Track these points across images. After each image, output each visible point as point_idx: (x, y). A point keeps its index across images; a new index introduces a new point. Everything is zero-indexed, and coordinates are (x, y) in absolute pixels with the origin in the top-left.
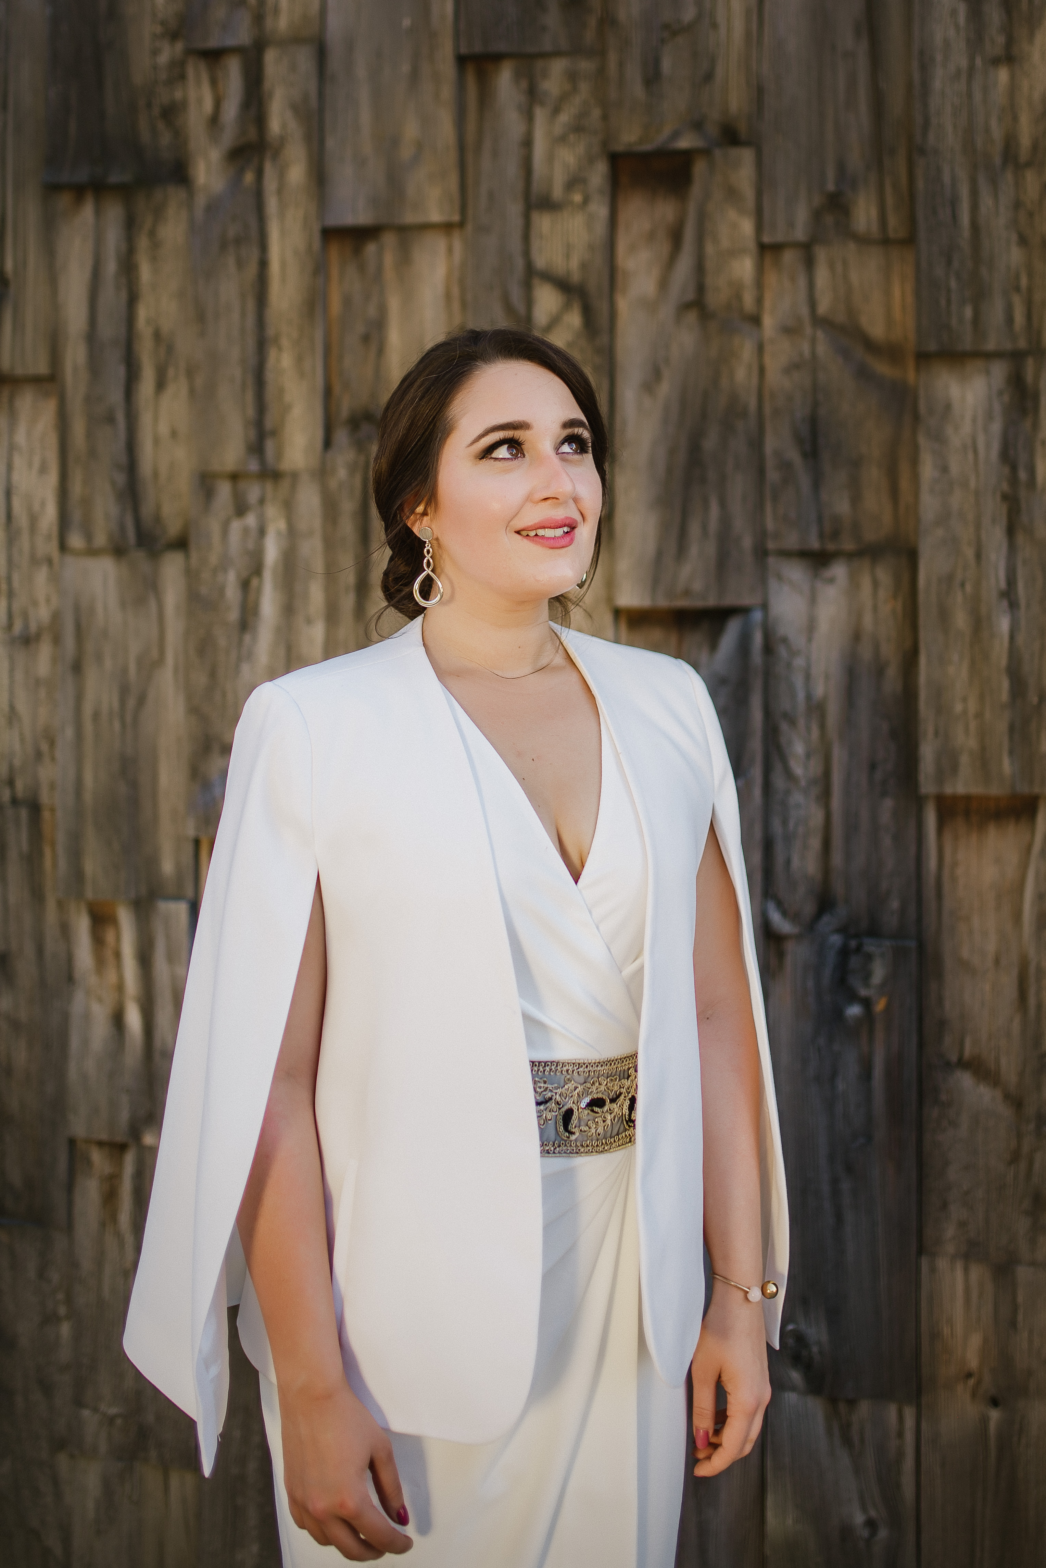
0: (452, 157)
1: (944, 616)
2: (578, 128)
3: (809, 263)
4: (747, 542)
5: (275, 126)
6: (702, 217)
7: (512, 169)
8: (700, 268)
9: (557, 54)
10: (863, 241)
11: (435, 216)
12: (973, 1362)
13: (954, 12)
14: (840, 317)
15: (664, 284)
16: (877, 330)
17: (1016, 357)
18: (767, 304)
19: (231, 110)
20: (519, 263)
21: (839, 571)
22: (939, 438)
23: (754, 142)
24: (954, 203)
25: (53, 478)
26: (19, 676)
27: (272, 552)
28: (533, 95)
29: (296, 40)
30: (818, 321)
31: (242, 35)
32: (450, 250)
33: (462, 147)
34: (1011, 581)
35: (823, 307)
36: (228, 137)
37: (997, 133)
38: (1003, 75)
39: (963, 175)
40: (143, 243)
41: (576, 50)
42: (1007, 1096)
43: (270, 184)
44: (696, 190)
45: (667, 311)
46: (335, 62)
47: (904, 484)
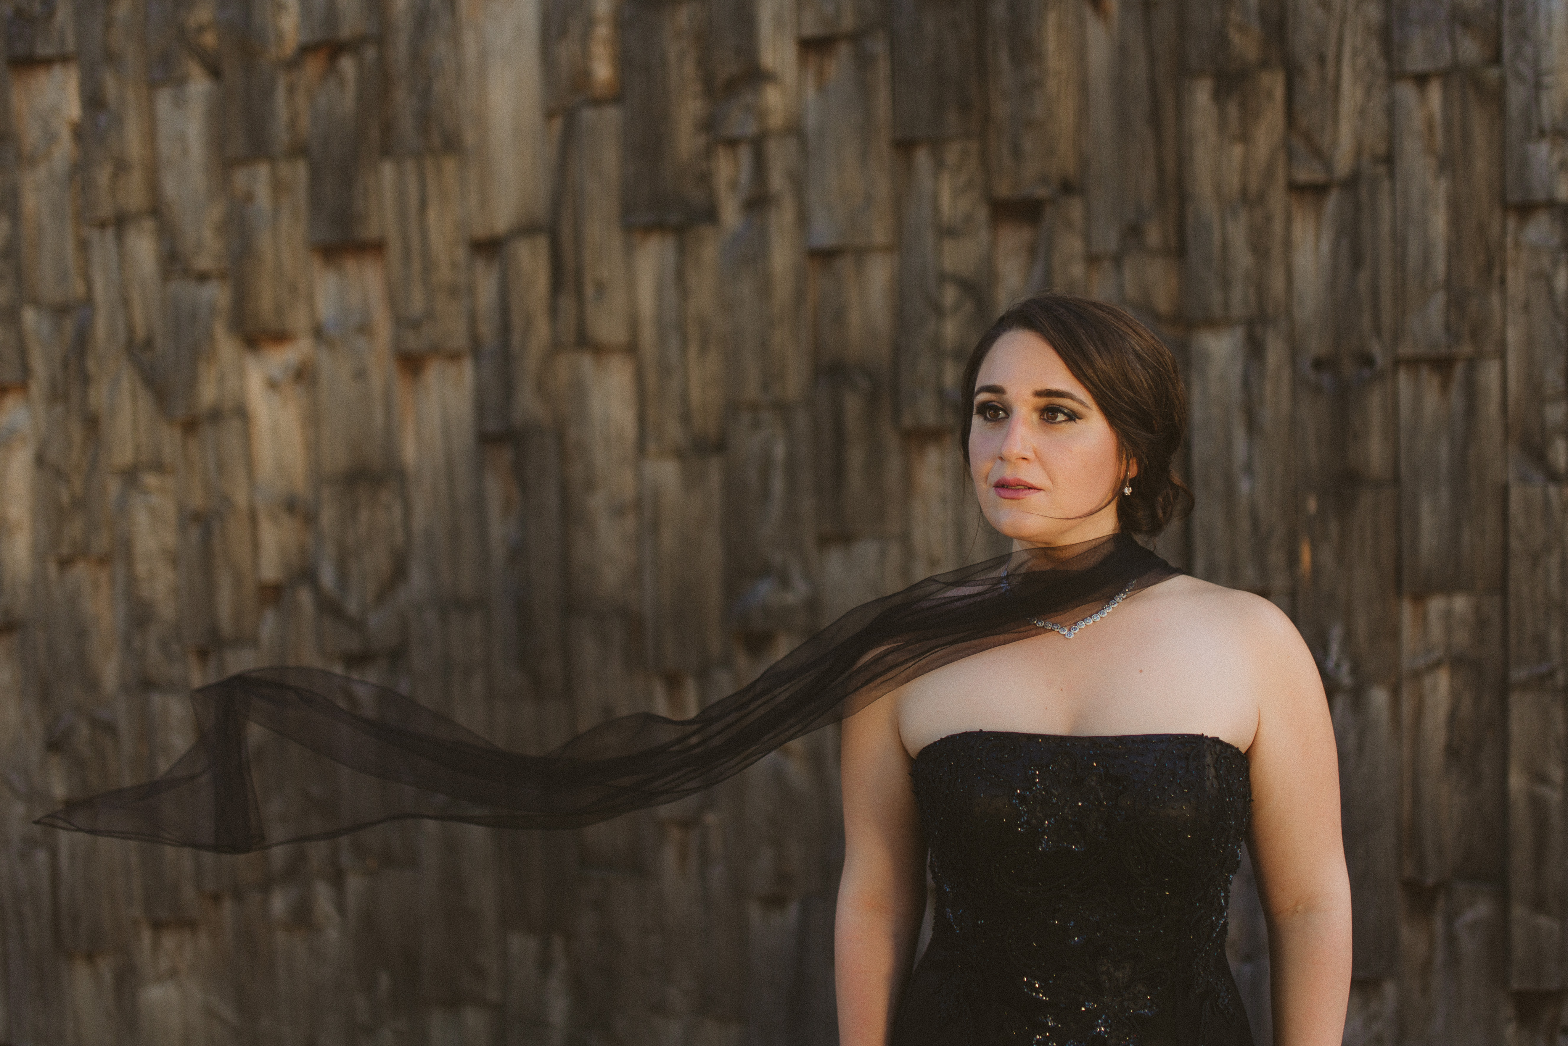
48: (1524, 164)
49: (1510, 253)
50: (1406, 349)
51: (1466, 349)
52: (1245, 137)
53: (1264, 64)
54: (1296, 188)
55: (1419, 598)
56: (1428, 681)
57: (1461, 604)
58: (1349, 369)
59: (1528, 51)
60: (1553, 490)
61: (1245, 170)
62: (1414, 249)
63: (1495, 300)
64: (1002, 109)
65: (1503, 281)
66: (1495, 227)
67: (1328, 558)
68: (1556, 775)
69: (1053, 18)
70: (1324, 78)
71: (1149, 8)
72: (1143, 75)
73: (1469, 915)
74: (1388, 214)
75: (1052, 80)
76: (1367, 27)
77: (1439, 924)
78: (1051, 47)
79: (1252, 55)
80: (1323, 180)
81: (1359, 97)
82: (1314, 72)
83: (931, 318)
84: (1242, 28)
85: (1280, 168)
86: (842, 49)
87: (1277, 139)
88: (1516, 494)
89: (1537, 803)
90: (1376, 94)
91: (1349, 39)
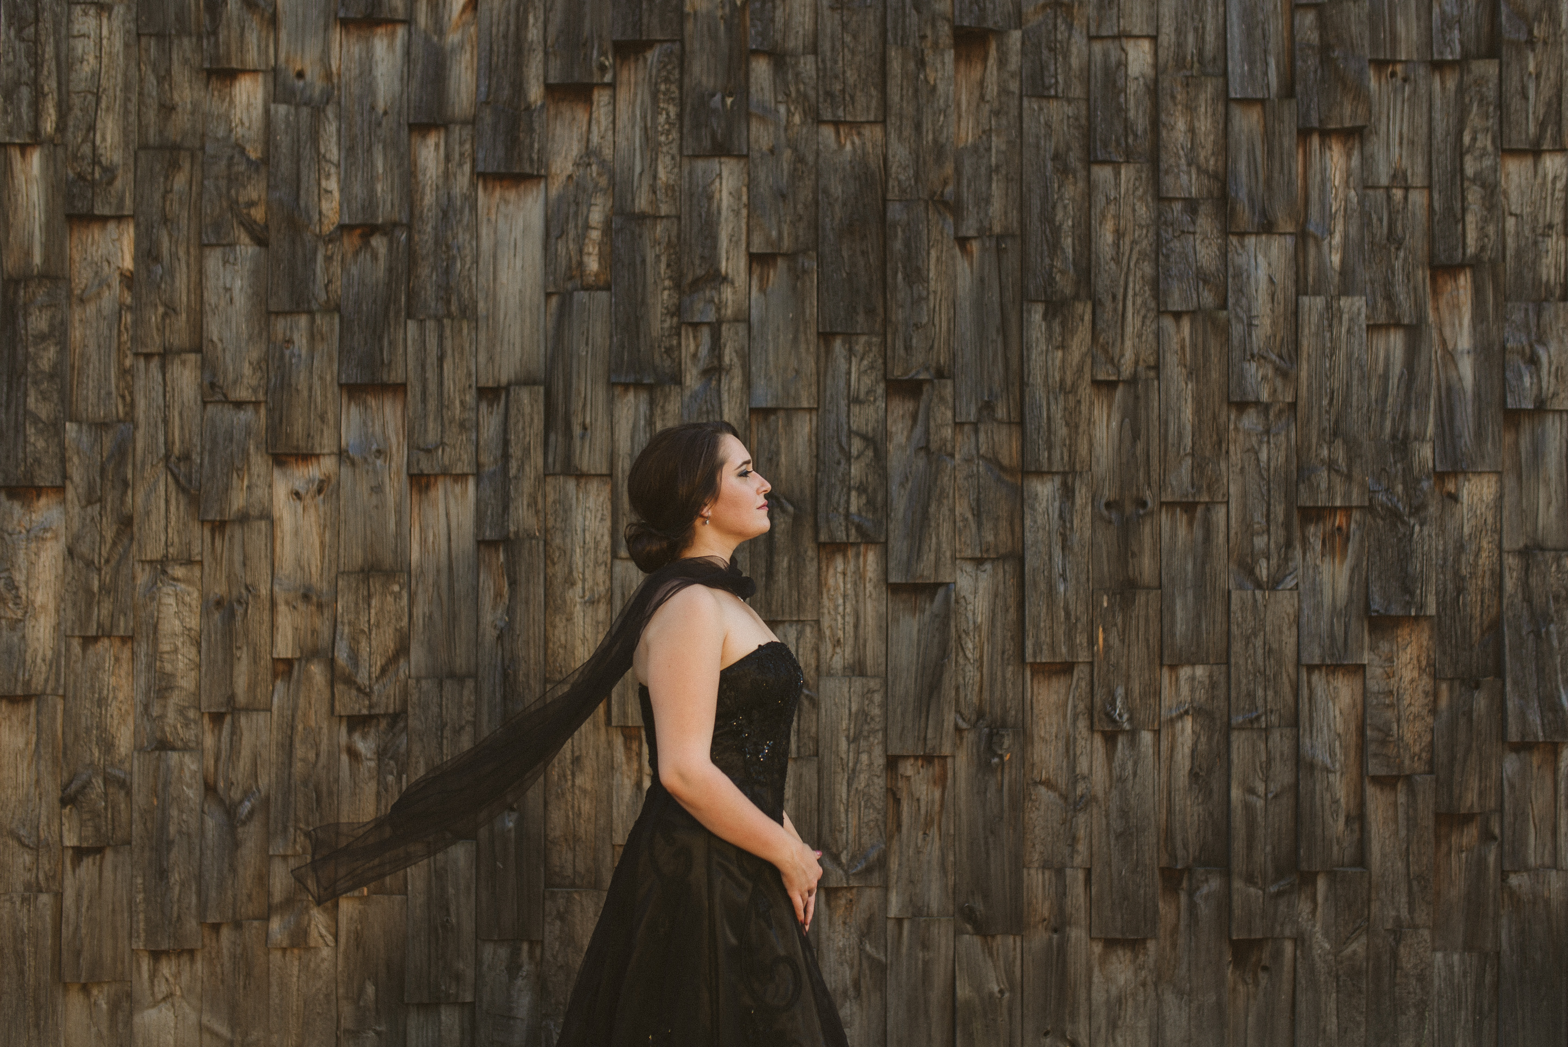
0: (814, 379)
1: (1035, 584)
2: (872, 367)
3: (976, 431)
4: (948, 554)
5: (727, 359)
6: (928, 409)
7: (842, 384)
8: (927, 431)
9: (863, 334)
10: (1000, 422)
11: (805, 405)
12: (1046, 914)
13: (1040, 326)
14: (990, 455)
15: (909, 438)
16: (1006, 462)
17: (1064, 474)
18: (958, 448)
19: (704, 351)
20: (846, 427)
21: (988, 566)
22: (1033, 508)
23: (952, 377)
24: (1040, 408)
25: (608, 523)
26: (588, 620)
28: (851, 352)
29: (736, 320)
30: (981, 457)
31: (712, 317)
32: (811, 420)
33: (818, 374)
34: (1064, 570)
35: (982, 452)
36: (702, 364)
37: (1058, 378)
38: (1060, 354)
39: (1044, 395)
40: (659, 411)
41: (871, 333)
42: (1061, 795)
43: (724, 387)
44: (925, 397)
45: (911, 451)
46: (755, 332)
47: (1017, 529)
48: (1242, 376)
49: (1232, 434)
50: (1167, 497)
51: (1205, 498)
52: (1063, 346)
53: (1076, 297)
54: (1096, 383)
55: (1173, 667)
56: (1179, 725)
57: (1200, 671)
58: (1129, 509)
59: (1244, 301)
60: (1258, 593)
61: (1063, 368)
62: (1172, 428)
63: (1223, 466)
64: (898, 315)
65: (1227, 452)
66: (1223, 418)
67: (1115, 641)
68: (1261, 788)
69: (933, 253)
70: (1115, 310)
71: (1000, 252)
72: (996, 298)
73: (1205, 889)
74: (1156, 404)
75: (931, 297)
76: (1143, 277)
77: (1183, 898)
78: (931, 275)
79: (1068, 291)
80: (1113, 378)
81: (1138, 324)
82: (1109, 305)
83: (843, 462)
84: (1063, 272)
85: (1087, 369)
86: (781, 263)
87: (1084, 349)
88: (1234, 596)
89: (1248, 808)
90: (1148, 322)
91: (1131, 285)
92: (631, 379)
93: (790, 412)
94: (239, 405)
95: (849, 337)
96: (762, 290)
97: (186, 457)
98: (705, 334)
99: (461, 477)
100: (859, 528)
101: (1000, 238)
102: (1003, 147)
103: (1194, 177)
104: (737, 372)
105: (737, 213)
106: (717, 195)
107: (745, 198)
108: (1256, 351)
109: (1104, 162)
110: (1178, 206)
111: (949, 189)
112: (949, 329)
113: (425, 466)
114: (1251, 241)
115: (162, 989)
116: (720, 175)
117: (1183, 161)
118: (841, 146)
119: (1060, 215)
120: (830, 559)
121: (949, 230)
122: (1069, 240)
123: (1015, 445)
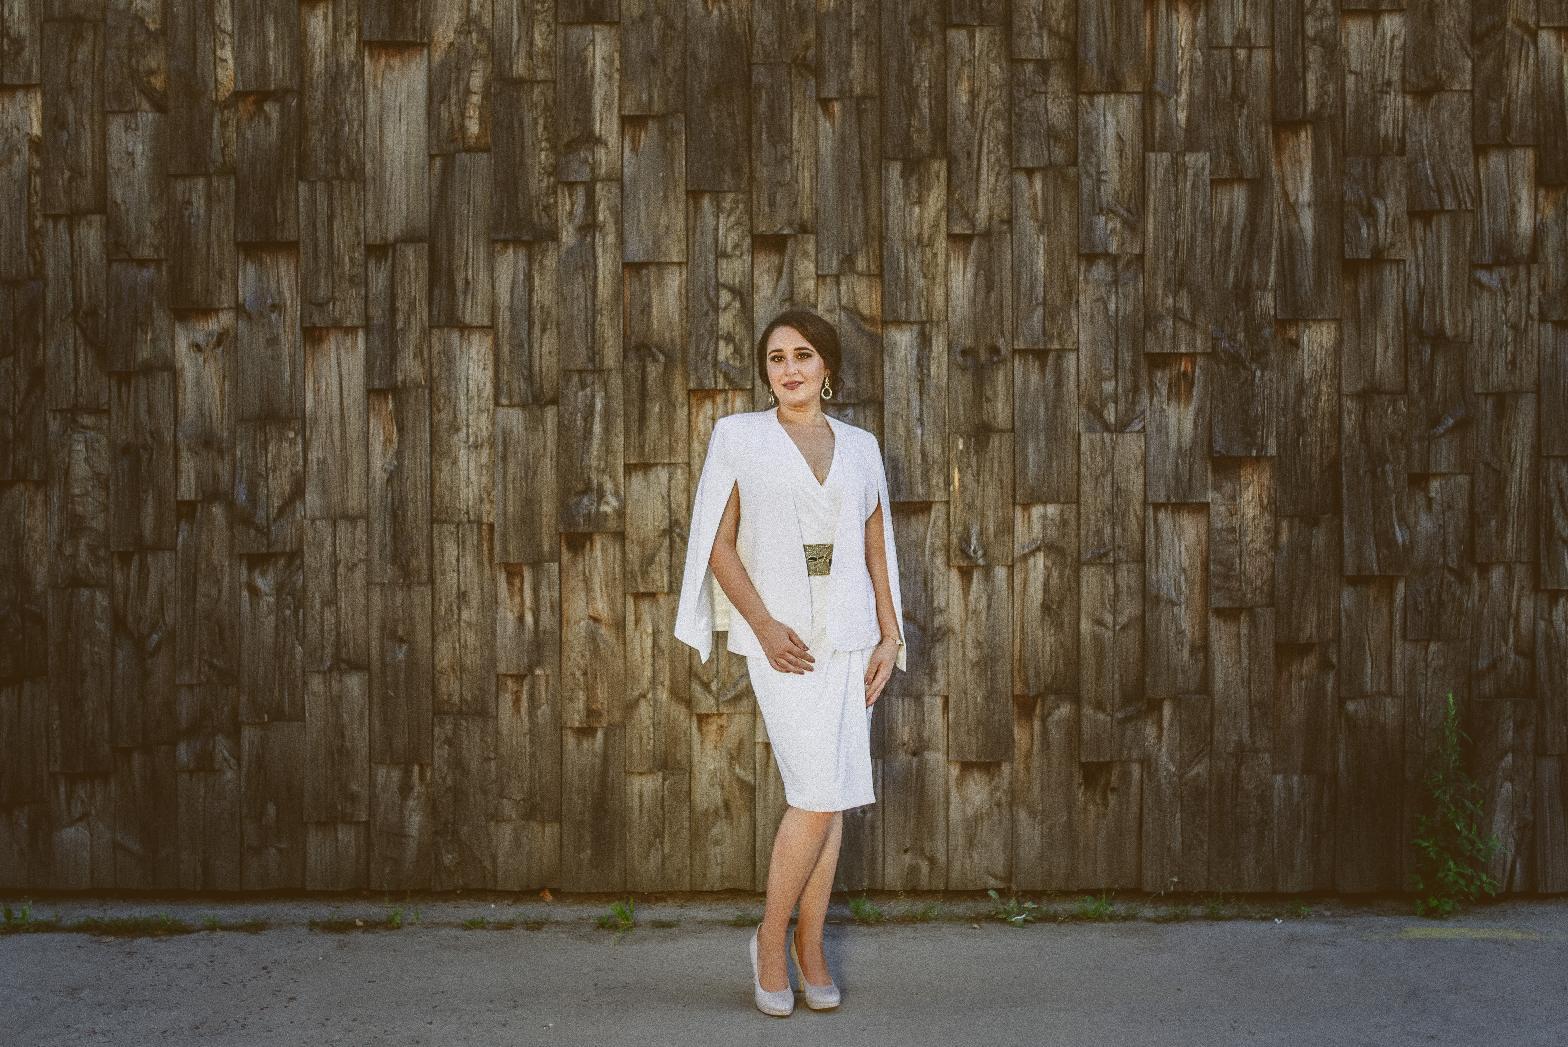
0: (684, 233)
1: (894, 429)
2: (738, 223)
3: (838, 284)
5: (601, 217)
6: (792, 263)
7: (710, 239)
8: (791, 284)
9: (730, 192)
10: (861, 275)
11: (675, 259)
12: (906, 739)
13: (898, 183)
14: (851, 306)
15: (774, 290)
16: (866, 312)
17: (922, 324)
18: (820, 300)
19: (579, 209)
20: (713, 280)
22: (892, 356)
23: (815, 232)
24: (898, 260)
25: (490, 373)
26: (472, 463)
27: (599, 405)
28: (719, 209)
29: (609, 179)
30: (843, 308)
31: (586, 176)
32: (681, 274)
33: (687, 229)
34: (921, 414)
35: (843, 302)
36: (578, 221)
37: (915, 233)
38: (917, 209)
39: (901, 249)
40: (536, 266)
41: (737, 191)
42: (919, 627)
43: (599, 243)
44: (789, 251)
45: (776, 302)
46: (627, 190)
47: (877, 375)
48: (1091, 229)
49: (1082, 285)
50: (1020, 345)
51: (1055, 345)
52: (920, 202)
53: (933, 155)
54: (952, 237)
55: (1026, 506)
56: (1031, 561)
57: (1052, 510)
58: (984, 356)
59: (1093, 158)
60: (1107, 436)
61: (920, 222)
62: (1025, 279)
63: (1073, 315)
64: (763, 173)
65: (1078, 302)
66: (1074, 269)
67: (970, 481)
68: (1109, 619)
69: (796, 114)
70: (970, 167)
71: (860, 112)
72: (856, 157)
73: (1057, 715)
74: (1009, 256)
75: (795, 156)
76: (996, 136)
77: (1037, 724)
78: (795, 134)
79: (925, 149)
80: (969, 232)
81: (992, 180)
82: (964, 162)
83: (711, 313)
84: (920, 131)
85: (943, 224)
86: (652, 125)
87: (940, 204)
88: (1084, 438)
89: (1096, 637)
90: (1002, 178)
91: (985, 143)
92: (510, 236)
93: (661, 266)
94: (142, 263)
95: (717, 195)
96: (634, 150)
97: (92, 313)
98: (580, 193)
99: (351, 330)
100: (726, 376)
101: (860, 99)
102: (863, 12)
103: (1045, 39)
104: (611, 229)
105: (609, 77)
106: (590, 61)
107: (617, 63)
108: (1104, 205)
109: (959, 26)
110: (1029, 68)
111: (811, 52)
112: (812, 186)
113: (318, 320)
114: (1100, 100)
115: (78, 809)
116: (593, 42)
117: (1035, 24)
118: (709, 13)
119: (917, 77)
120: (700, 406)
121: (812, 92)
122: (926, 101)
123: (876, 296)
